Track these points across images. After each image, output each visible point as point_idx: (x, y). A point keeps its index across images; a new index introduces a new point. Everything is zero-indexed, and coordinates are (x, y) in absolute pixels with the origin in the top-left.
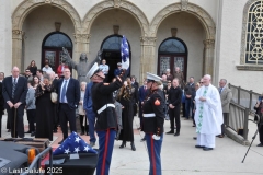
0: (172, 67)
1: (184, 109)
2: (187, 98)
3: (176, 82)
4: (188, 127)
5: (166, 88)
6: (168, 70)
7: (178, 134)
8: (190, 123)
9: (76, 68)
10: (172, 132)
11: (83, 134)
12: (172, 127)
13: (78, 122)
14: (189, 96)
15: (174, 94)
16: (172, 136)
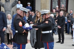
0: (59, 5)
1: (66, 29)
2: (68, 22)
3: (62, 13)
4: (69, 38)
5: (55, 16)
6: (57, 6)
7: (63, 42)
8: (70, 36)
9: (3, 6)
10: (59, 42)
11: (8, 44)
12: (60, 39)
13: (6, 37)
14: (70, 21)
15: (61, 20)
16: (59, 44)
